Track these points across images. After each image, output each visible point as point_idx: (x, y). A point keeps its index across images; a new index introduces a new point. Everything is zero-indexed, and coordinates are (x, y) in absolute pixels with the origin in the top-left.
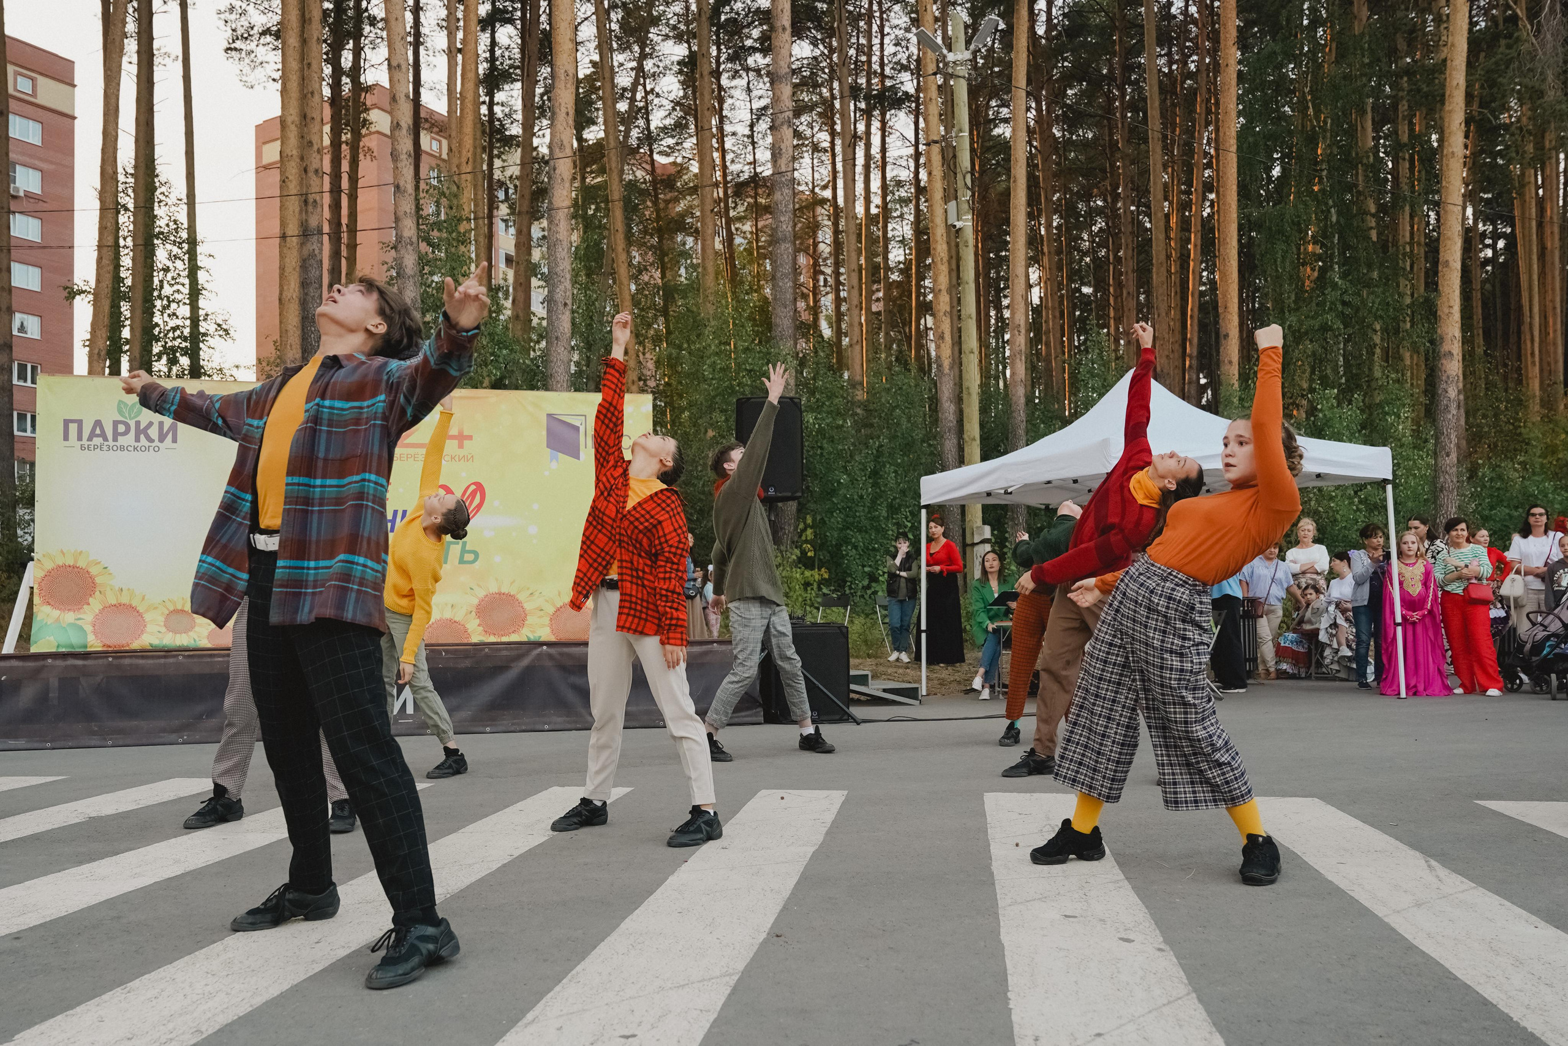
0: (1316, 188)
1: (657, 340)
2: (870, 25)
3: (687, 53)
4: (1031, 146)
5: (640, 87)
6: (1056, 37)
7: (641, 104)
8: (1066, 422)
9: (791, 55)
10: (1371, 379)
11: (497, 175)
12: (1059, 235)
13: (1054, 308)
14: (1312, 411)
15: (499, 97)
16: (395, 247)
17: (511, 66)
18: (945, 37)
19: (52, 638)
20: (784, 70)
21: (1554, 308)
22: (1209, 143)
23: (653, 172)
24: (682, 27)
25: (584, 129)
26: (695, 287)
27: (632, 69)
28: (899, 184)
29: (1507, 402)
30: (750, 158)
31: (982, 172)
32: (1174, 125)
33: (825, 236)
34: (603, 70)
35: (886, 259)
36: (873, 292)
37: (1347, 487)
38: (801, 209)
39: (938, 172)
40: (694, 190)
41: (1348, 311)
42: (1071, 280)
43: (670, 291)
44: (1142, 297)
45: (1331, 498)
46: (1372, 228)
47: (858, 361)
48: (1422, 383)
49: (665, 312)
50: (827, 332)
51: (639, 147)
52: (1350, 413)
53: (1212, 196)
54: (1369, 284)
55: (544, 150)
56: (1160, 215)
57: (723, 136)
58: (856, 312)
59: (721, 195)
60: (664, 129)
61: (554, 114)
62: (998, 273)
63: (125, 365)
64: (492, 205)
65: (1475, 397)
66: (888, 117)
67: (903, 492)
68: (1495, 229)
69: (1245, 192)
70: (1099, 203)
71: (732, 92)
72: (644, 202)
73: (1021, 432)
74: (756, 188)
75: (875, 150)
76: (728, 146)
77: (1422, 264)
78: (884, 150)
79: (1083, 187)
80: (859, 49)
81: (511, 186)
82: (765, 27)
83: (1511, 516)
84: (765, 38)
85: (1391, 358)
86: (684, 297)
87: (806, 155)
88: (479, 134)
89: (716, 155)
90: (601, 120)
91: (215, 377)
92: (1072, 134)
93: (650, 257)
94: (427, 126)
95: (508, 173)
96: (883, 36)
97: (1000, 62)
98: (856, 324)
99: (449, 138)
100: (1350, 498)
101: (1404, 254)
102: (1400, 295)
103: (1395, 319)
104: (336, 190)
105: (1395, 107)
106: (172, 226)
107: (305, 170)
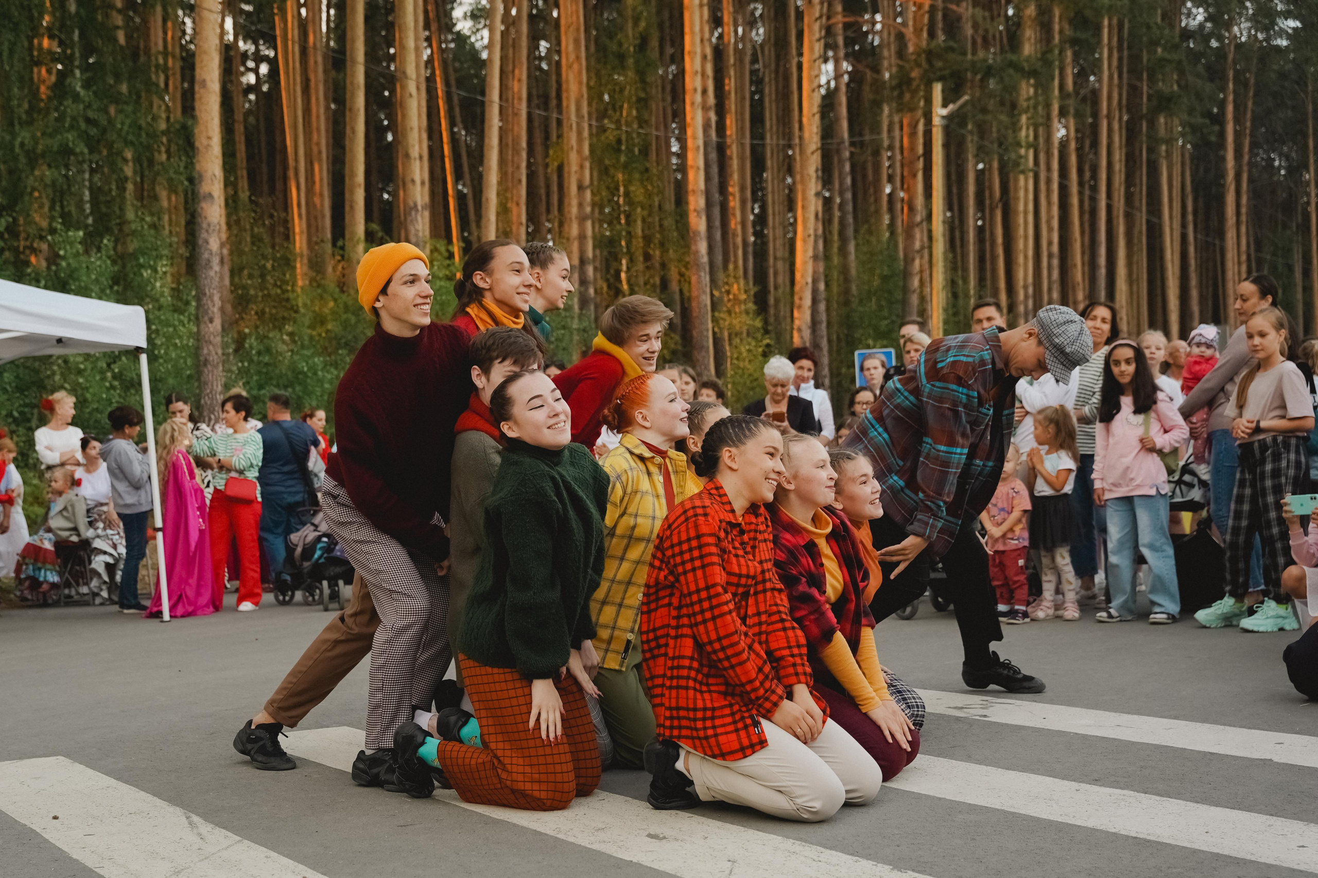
10: (123, 223)
14: (54, 259)
21: (321, 153)
29: (274, 260)
37: (98, 359)
41: (93, 131)
45: (80, 372)
46: (117, 27)
48: (181, 230)
52: (100, 264)
54: (116, 99)
65: (241, 253)
68: (257, 50)
77: (177, 83)
85: (146, 197)
101: (157, 66)
102: (155, 118)
103: (148, 148)
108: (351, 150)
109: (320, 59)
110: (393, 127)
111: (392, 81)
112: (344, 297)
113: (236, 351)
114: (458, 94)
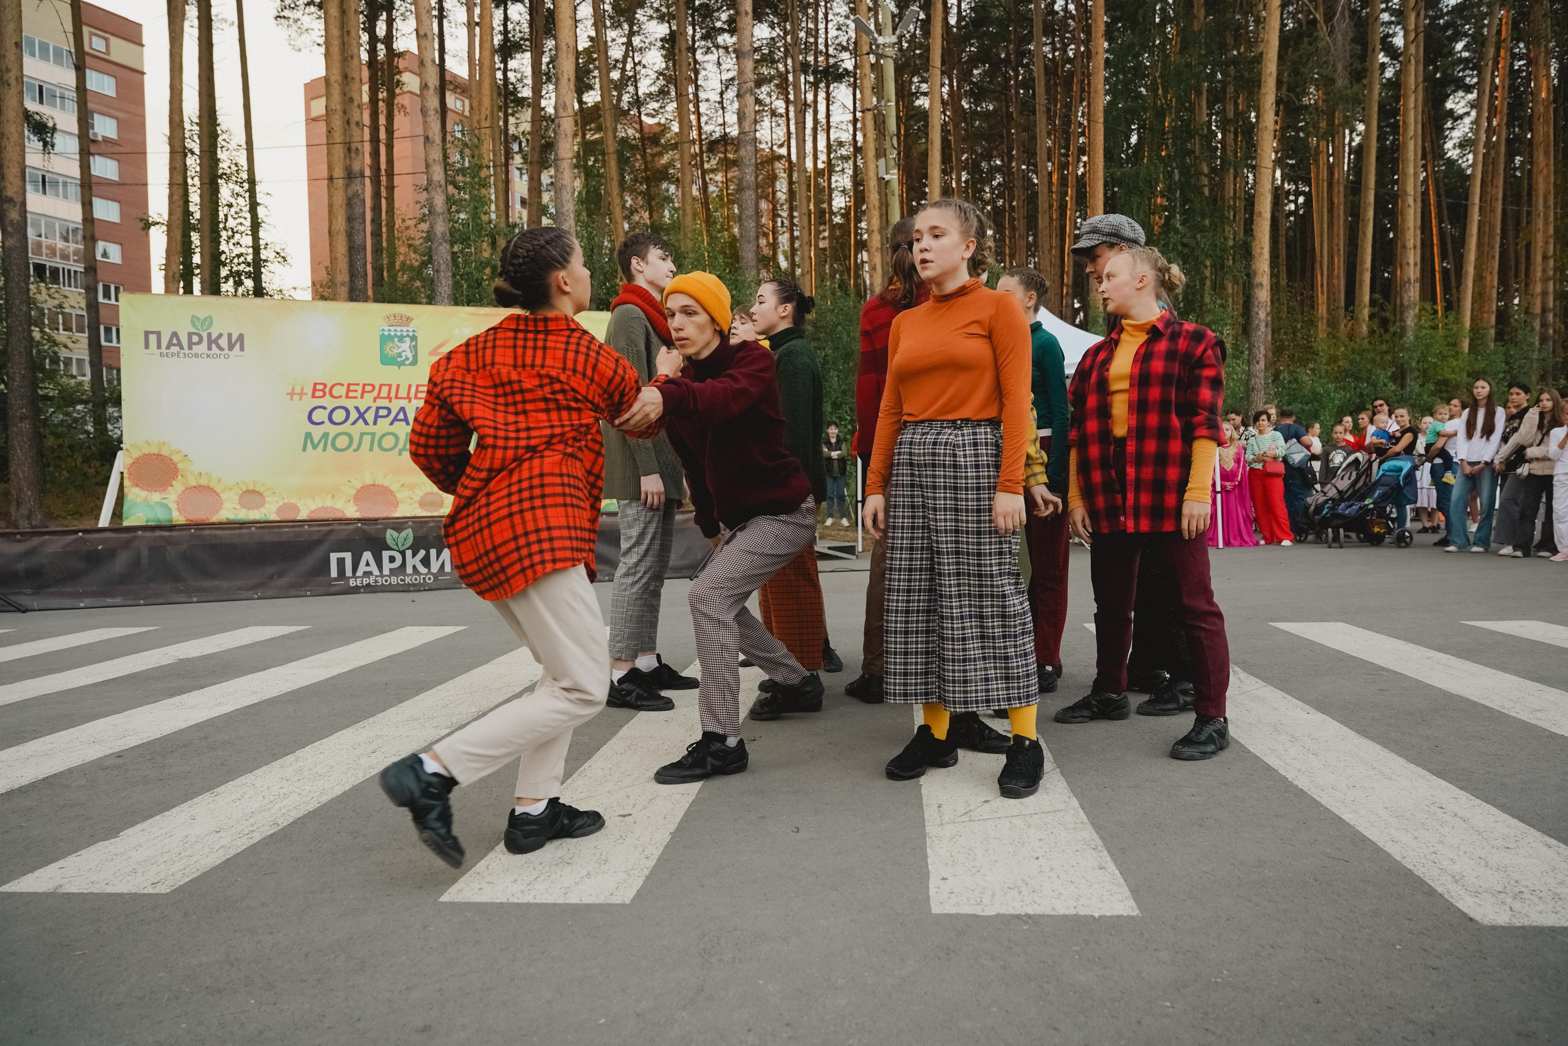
0: (1163, 154)
2: (816, 12)
3: (668, 31)
4: (945, 115)
5: (629, 60)
6: (964, 27)
7: (631, 74)
9: (752, 35)
10: (1202, 305)
11: (512, 130)
12: (967, 188)
15: (512, 64)
16: (426, 189)
17: (522, 39)
18: (877, 24)
19: (141, 515)
20: (748, 48)
21: (1339, 250)
22: (1083, 116)
24: (664, 10)
25: (583, 93)
26: (677, 226)
27: (623, 44)
28: (841, 144)
29: (1303, 322)
30: (720, 121)
31: (906, 136)
32: (1056, 101)
33: (782, 186)
34: (599, 44)
35: (830, 205)
36: (820, 232)
38: (762, 163)
39: (871, 134)
40: (675, 147)
41: (1186, 251)
44: (1031, 239)
46: (1205, 186)
48: (1240, 307)
50: (784, 264)
51: (629, 110)
53: (1085, 159)
54: (1202, 230)
55: (550, 110)
56: (1044, 172)
57: (698, 102)
58: (806, 248)
59: (697, 150)
60: (650, 95)
61: (557, 79)
63: (197, 286)
64: (508, 155)
65: (1279, 319)
66: (831, 88)
67: (844, 392)
68: (1297, 188)
69: (1110, 156)
70: (998, 162)
71: (706, 65)
72: (635, 155)
74: (726, 145)
75: (822, 116)
76: (702, 110)
77: (1241, 215)
78: (828, 116)
79: (985, 149)
80: (808, 32)
81: (524, 140)
82: (732, 12)
83: (1303, 410)
84: (731, 21)
85: (1218, 288)
86: (668, 234)
87: (765, 119)
88: (495, 95)
89: (693, 117)
90: (597, 86)
91: (276, 297)
92: (976, 106)
93: (640, 200)
94: (451, 87)
95: (521, 129)
96: (827, 22)
97: (921, 46)
98: (806, 258)
99: (470, 98)
101: (1229, 207)
102: (1226, 239)
103: (1221, 257)
104: (375, 140)
105: (1224, 89)
106: (234, 168)
107: (348, 122)
108: (1362, 247)
109: (1342, 189)
110: (1394, 228)
111: (1395, 198)
112: (1352, 344)
113: (1273, 381)
114: (1445, 201)
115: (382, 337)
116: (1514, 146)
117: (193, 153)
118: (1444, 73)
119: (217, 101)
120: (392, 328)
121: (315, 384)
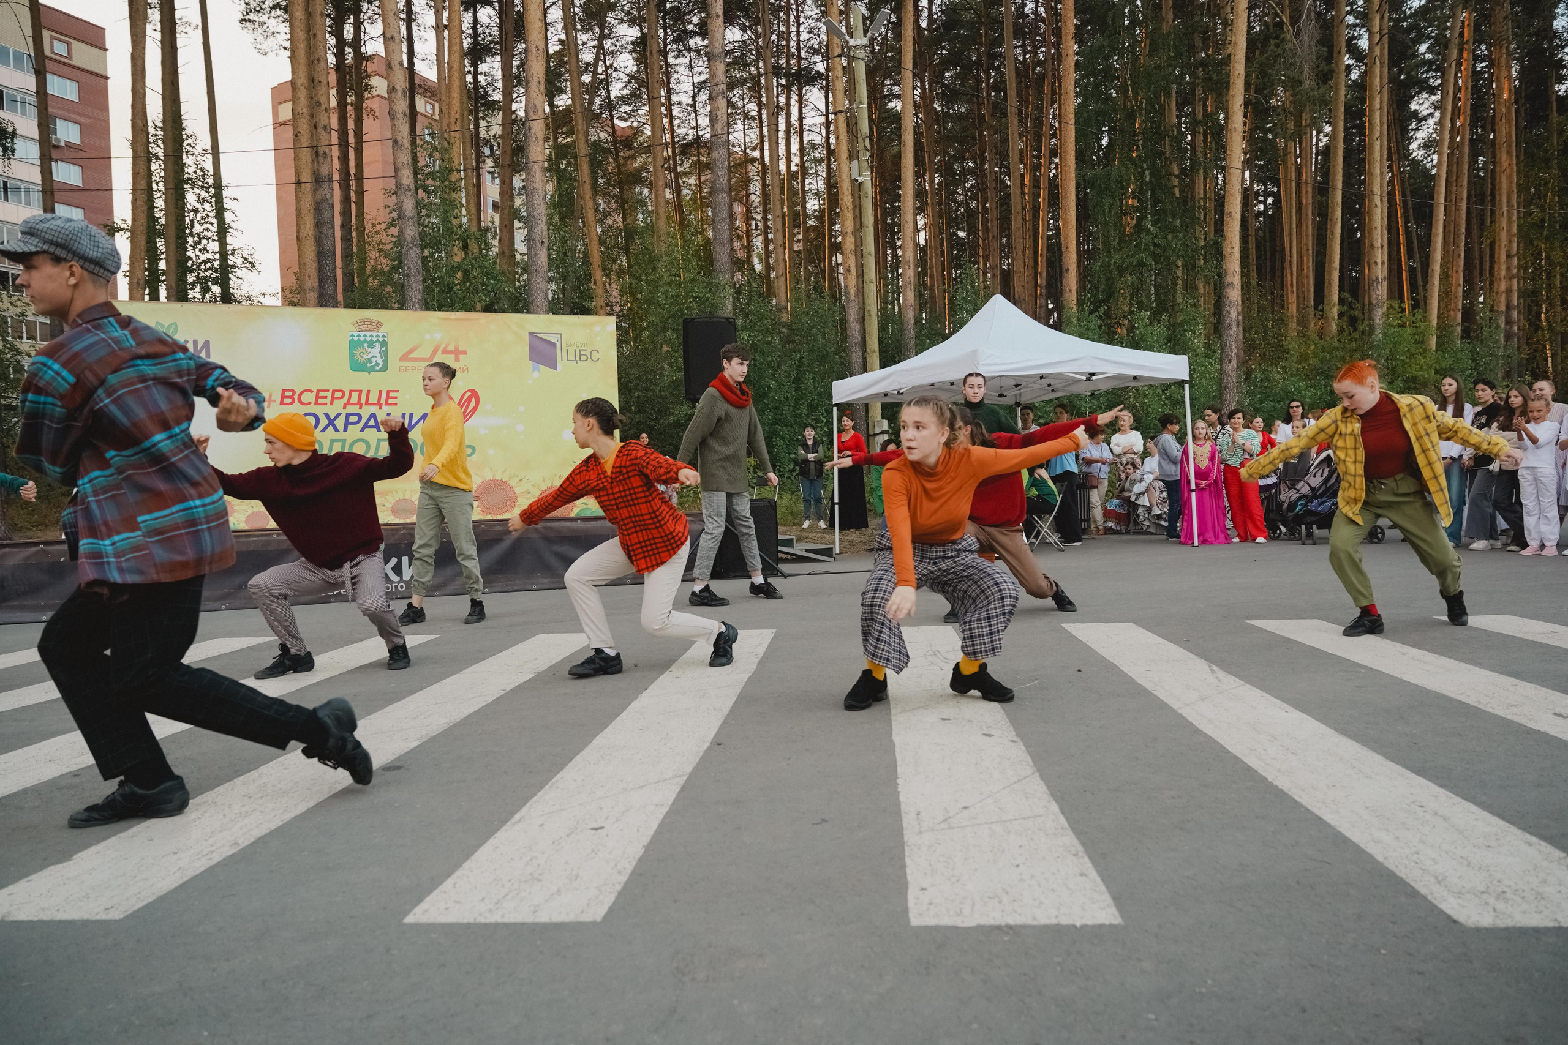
0: (1134, 155)
1: (620, 273)
2: (788, 15)
3: (639, 35)
4: (918, 117)
5: (601, 63)
6: (935, 30)
7: (603, 77)
8: (945, 338)
9: (724, 39)
10: (1175, 305)
11: (483, 133)
12: (940, 190)
13: (936, 248)
14: (1131, 329)
15: (482, 67)
16: (395, 193)
17: (491, 42)
18: (848, 27)
20: (718, 50)
21: (1308, 249)
22: (1054, 118)
23: (613, 134)
25: (554, 96)
26: (650, 229)
27: (594, 47)
28: (814, 147)
29: (1273, 321)
30: (693, 124)
31: (879, 138)
32: (1027, 102)
33: (755, 188)
34: (569, 46)
35: (804, 208)
36: (795, 235)
37: (1157, 387)
38: (735, 166)
39: (844, 137)
40: (647, 150)
41: (1158, 251)
42: (949, 226)
43: (630, 233)
44: (1004, 240)
45: (1145, 396)
46: (1175, 186)
47: (783, 290)
48: (1212, 307)
49: (626, 250)
50: (758, 266)
51: (601, 113)
52: (1159, 330)
53: (1057, 160)
54: (1173, 230)
55: (521, 114)
56: (1017, 174)
57: (671, 105)
58: (781, 250)
59: (670, 153)
60: (622, 98)
61: (527, 82)
62: (893, 219)
63: (163, 293)
64: (480, 159)
65: (1250, 318)
66: (804, 91)
67: (820, 394)
68: (1266, 188)
69: (1081, 157)
70: (971, 164)
71: (678, 68)
72: (607, 158)
73: (912, 346)
74: (698, 148)
75: (794, 119)
76: (675, 112)
77: (1212, 215)
78: (801, 118)
79: (958, 151)
80: (780, 35)
81: (495, 144)
82: (703, 15)
84: (703, 24)
85: (1190, 288)
86: (642, 238)
87: (738, 121)
88: (465, 99)
89: (665, 120)
90: (569, 90)
91: (244, 303)
92: (949, 108)
93: (613, 203)
94: (421, 91)
95: (492, 133)
96: (799, 25)
97: (892, 49)
98: (781, 260)
99: (440, 101)
100: (1159, 395)
101: (1200, 207)
102: (1197, 239)
103: (1192, 257)
104: (343, 144)
105: (1193, 91)
106: (200, 173)
107: (315, 126)
108: (1331, 247)
109: (1310, 190)
110: (1362, 228)
111: (1362, 198)
112: (1322, 342)
113: (1245, 380)
114: (1411, 201)
115: (351, 342)
116: (1477, 146)
117: (157, 158)
118: (1408, 75)
119: (182, 105)
120: (362, 334)
121: (284, 391)
